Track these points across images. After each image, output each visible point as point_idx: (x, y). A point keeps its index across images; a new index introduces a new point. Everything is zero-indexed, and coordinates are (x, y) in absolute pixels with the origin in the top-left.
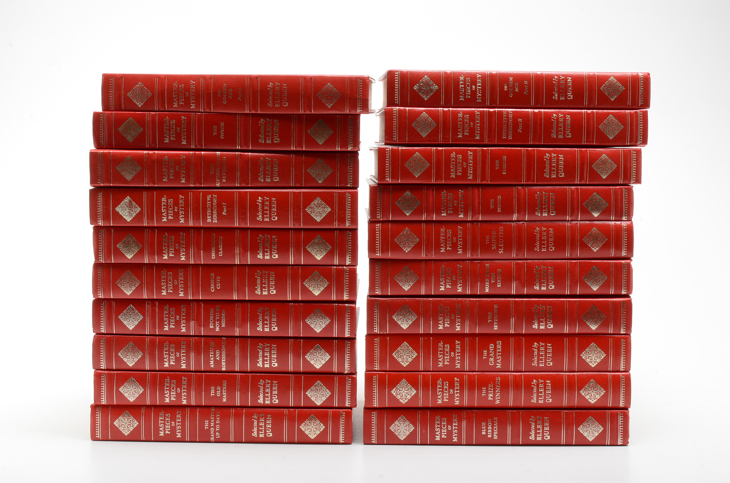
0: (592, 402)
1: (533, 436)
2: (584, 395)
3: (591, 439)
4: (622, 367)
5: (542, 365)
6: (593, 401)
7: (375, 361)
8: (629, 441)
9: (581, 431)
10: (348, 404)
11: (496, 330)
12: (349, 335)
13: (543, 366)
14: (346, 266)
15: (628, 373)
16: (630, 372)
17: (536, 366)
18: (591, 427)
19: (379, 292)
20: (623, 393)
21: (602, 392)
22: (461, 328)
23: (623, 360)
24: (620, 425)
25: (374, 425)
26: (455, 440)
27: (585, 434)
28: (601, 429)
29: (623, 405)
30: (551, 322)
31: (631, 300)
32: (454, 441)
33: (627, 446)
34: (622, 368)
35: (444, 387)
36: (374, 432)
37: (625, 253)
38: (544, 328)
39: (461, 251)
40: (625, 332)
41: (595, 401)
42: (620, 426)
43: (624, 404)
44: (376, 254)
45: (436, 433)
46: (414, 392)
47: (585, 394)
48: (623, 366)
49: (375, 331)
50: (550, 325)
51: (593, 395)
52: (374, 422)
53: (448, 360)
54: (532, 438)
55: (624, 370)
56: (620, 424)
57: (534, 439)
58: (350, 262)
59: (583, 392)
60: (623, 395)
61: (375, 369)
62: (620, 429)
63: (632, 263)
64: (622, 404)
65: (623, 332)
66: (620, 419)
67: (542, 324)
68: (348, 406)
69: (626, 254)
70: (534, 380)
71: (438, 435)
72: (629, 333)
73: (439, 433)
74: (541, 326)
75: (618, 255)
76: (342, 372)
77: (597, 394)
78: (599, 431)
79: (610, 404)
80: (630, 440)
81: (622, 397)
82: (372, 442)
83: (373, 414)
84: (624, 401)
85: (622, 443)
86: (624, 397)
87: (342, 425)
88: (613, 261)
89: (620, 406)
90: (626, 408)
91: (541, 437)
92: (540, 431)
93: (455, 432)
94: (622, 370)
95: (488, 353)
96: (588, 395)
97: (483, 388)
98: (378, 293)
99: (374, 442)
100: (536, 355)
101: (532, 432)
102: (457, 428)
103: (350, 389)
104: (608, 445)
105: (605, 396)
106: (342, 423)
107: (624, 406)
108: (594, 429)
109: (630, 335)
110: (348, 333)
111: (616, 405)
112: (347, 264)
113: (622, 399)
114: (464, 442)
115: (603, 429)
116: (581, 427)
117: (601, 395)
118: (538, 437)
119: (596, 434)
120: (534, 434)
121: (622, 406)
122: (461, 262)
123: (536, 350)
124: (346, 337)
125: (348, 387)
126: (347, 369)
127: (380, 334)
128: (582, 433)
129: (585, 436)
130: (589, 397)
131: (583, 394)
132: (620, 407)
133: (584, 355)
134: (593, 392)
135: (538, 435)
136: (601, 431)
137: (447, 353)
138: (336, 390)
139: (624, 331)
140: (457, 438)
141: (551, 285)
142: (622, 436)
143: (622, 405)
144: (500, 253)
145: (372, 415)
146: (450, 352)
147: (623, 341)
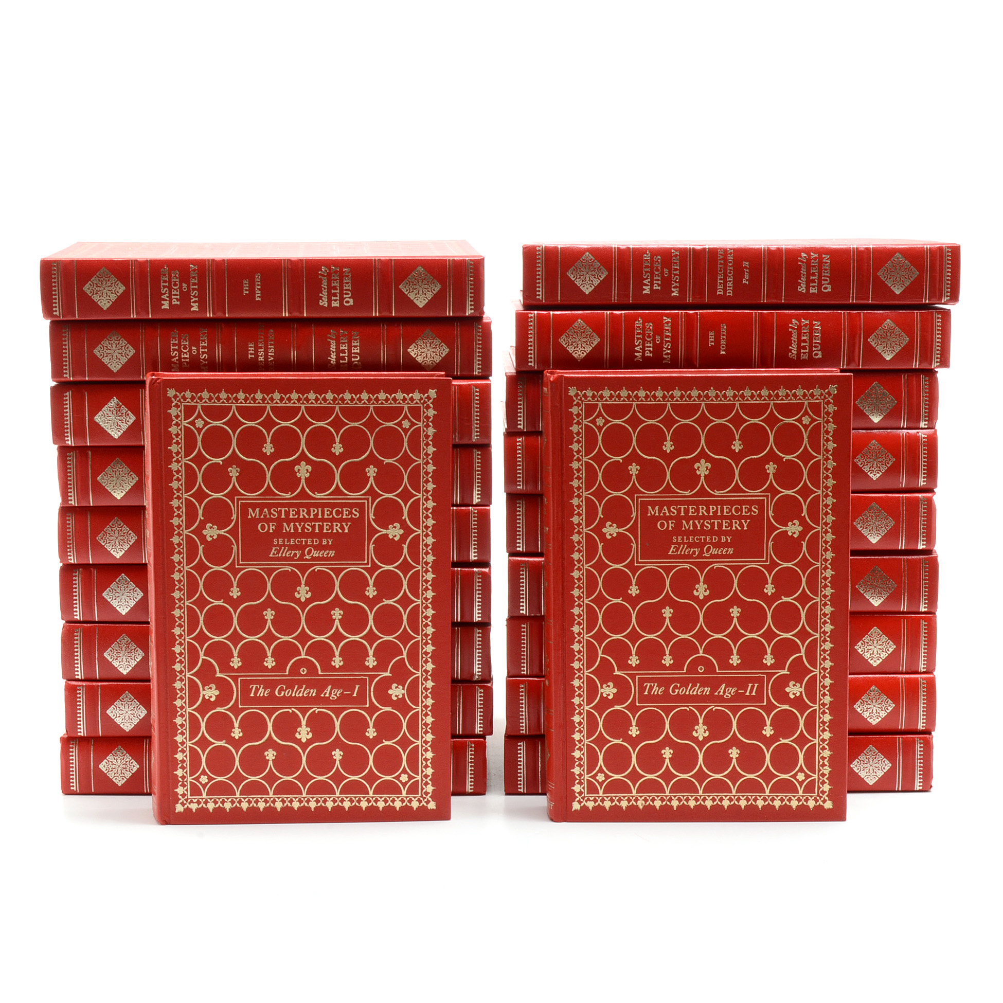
0: (874, 723)
2: (861, 712)
3: (871, 781)
4: (922, 666)
6: (874, 721)
8: (932, 784)
9: (855, 769)
10: (479, 729)
12: (480, 619)
14: (473, 506)
15: (931, 676)
16: (934, 673)
18: (871, 763)
19: (523, 548)
20: (924, 707)
21: (889, 706)
23: (923, 655)
24: (918, 759)
25: (522, 764)
27: (862, 774)
28: (888, 765)
31: (937, 557)
33: (930, 791)
34: (922, 667)
36: (522, 775)
37: (924, 481)
40: (926, 610)
41: (878, 721)
42: (919, 761)
43: (924, 725)
44: (518, 487)
47: (861, 710)
48: (924, 664)
49: (521, 612)
51: (875, 711)
52: (522, 759)
55: (925, 670)
56: (919, 757)
58: (480, 500)
59: (859, 707)
60: (923, 711)
61: (522, 673)
62: (919, 765)
63: (936, 499)
64: (922, 725)
65: (924, 610)
66: (919, 749)
68: (479, 733)
69: (925, 483)
72: (933, 611)
75: (911, 486)
77: (882, 710)
78: (884, 768)
79: (902, 726)
80: (933, 783)
81: (921, 713)
82: (519, 790)
83: (520, 746)
84: (925, 721)
85: (921, 788)
86: (925, 713)
87: (470, 764)
88: (904, 495)
90: (928, 732)
94: (923, 670)
96: (867, 711)
99: (522, 790)
103: (482, 706)
104: (898, 791)
105: (895, 712)
106: (470, 760)
107: (924, 728)
108: (877, 765)
109: (934, 613)
110: (477, 615)
111: (912, 727)
112: (474, 503)
113: (922, 717)
115: (890, 765)
116: (855, 762)
117: (888, 711)
119: (880, 774)
121: (921, 728)
124: (475, 621)
125: (479, 702)
126: (477, 674)
127: (530, 617)
128: (857, 772)
129: (863, 777)
130: (868, 715)
131: (859, 710)
132: (917, 729)
133: (860, 647)
134: (874, 706)
136: (887, 768)
138: (459, 707)
139: (925, 607)
142: (921, 776)
143: (921, 726)
145: (519, 748)
147: (924, 623)
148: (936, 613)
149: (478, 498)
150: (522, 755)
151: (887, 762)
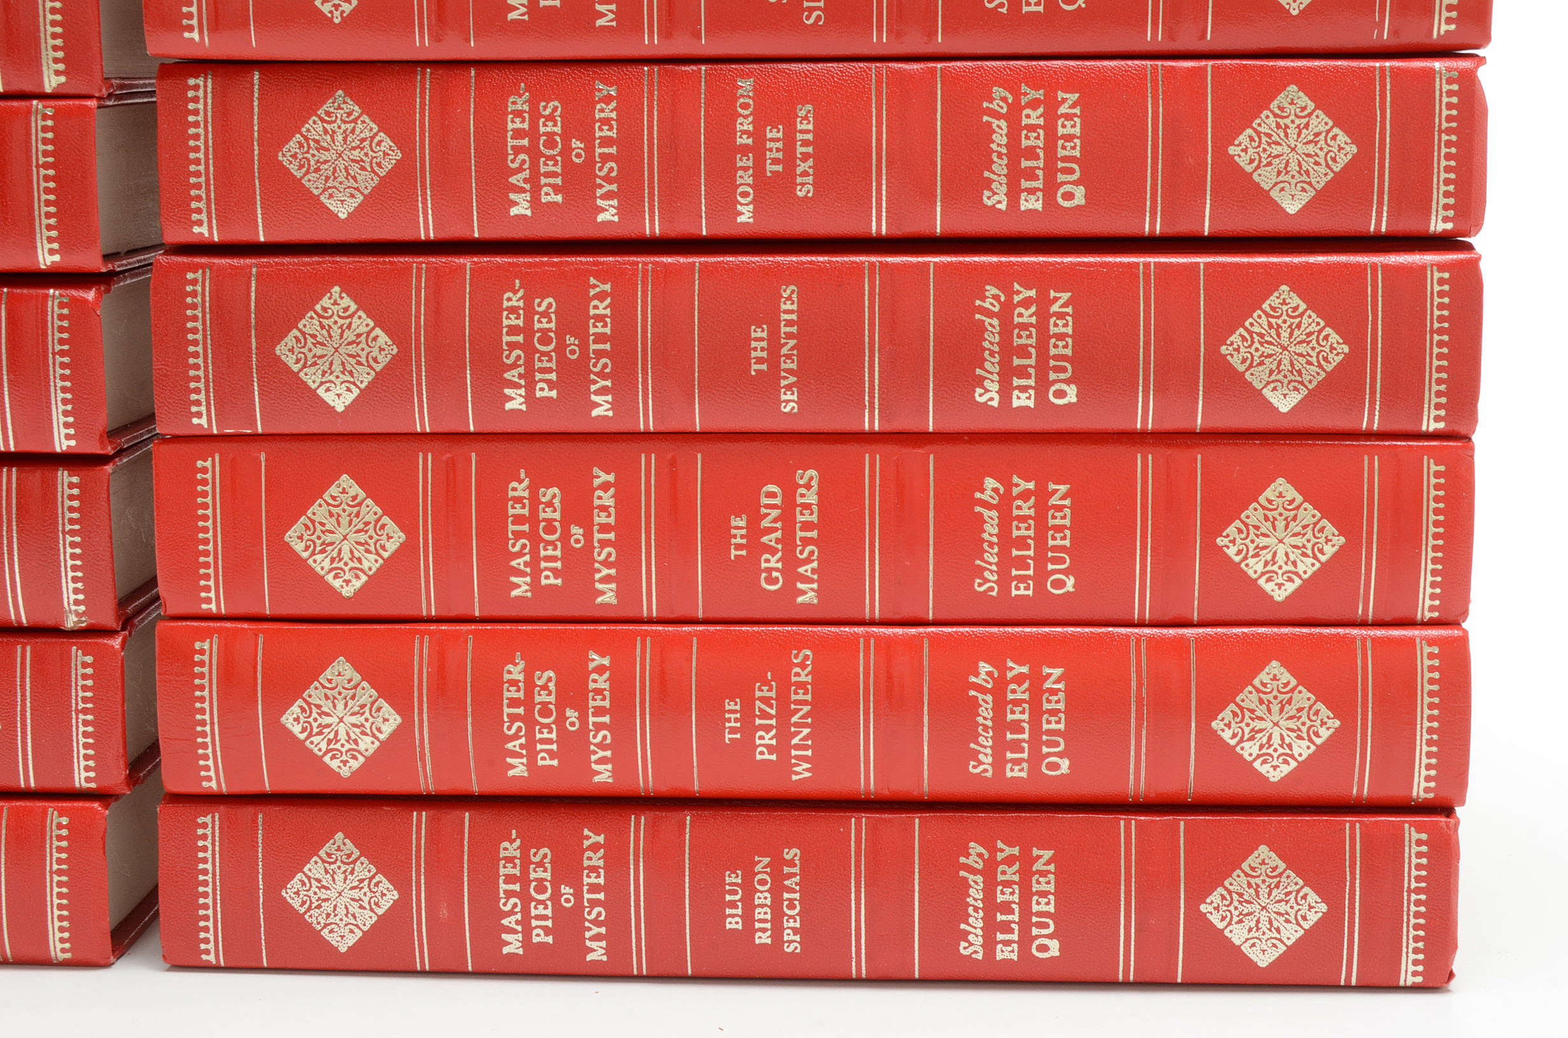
0: (1275, 776)
1: (977, 939)
2: (1233, 742)
3: (1263, 957)
4: (1428, 603)
5: (1022, 592)
6: (1275, 772)
7: (202, 571)
8: (1455, 968)
9: (1215, 919)
10: (84, 774)
11: (790, 413)
12: (73, 443)
13: (1030, 593)
14: (43, 96)
15: (1456, 632)
16: (1464, 625)
17: (994, 594)
18: (1264, 900)
19: (210, 228)
20: (1430, 731)
21: (1323, 723)
22: (614, 405)
23: (1430, 566)
24: (1409, 891)
25: (209, 878)
26: (598, 953)
27: (1237, 935)
28: (1315, 909)
29: (1426, 790)
30: (1068, 374)
31: (1478, 259)
32: (589, 957)
33: (1448, 991)
34: (1426, 605)
35: (538, 699)
36: (210, 912)
37: (1449, 21)
38: (1031, 404)
39: (612, 16)
40: (1441, 425)
41: (1285, 770)
42: (1414, 897)
43: (1432, 784)
44: (187, 35)
45: (505, 922)
46: (390, 721)
47: (1234, 736)
48: (1433, 597)
49: (195, 421)
50: (1064, 387)
51: (1276, 740)
52: (209, 866)
53: (558, 565)
54: (973, 947)
55: (1436, 614)
56: (1414, 885)
57: (980, 956)
58: (63, 79)
59: (1229, 725)
60: (1430, 743)
61: (204, 606)
62: (1413, 908)
63: (1482, 73)
64: (1424, 784)
65: (1434, 426)
66: (1414, 861)
67: (1023, 382)
68: (85, 785)
69: (1453, 27)
70: (982, 664)
71: (515, 932)
72: (1463, 430)
73: (517, 922)
74: (1016, 392)
75: (1411, 37)
76: (50, 621)
77: (1300, 738)
78: (1304, 918)
79: (1362, 786)
80: (1459, 964)
81: (1422, 748)
82: (204, 957)
83: (205, 825)
84: (1433, 773)
85: (1419, 979)
86: (1434, 749)
87: (56, 878)
88: (1387, 64)
89: (1415, 794)
90: (1445, 808)
91: (1015, 946)
92: (1010, 917)
93: (593, 916)
94: (1428, 615)
95: (755, 531)
96: (1252, 738)
97: (729, 705)
98: (204, 230)
99: (211, 958)
100: (995, 539)
101: (971, 920)
102: (601, 896)
103: (90, 706)
104: (1348, 988)
105: (1341, 742)
106: (55, 867)
107: (1431, 795)
108: (1282, 908)
109: (1467, 438)
110: (64, 431)
111: (1391, 791)
112: (48, 90)
113: (1425, 761)
114: (639, 962)
115: (1324, 907)
116: (1215, 897)
117: (1319, 741)
118: (999, 946)
119: (1292, 934)
120: (980, 932)
121: (1422, 795)
122: (613, 70)
123: (991, 518)
124: (58, 450)
125: (81, 694)
126: (73, 608)
127: (222, 438)
128: (1221, 926)
129: (1237, 942)
130: (1255, 751)
131: (1226, 735)
132: (1411, 799)
133: (1233, 542)
134: (1276, 724)
135: (1000, 937)
136: (1313, 918)
137: (550, 529)
138: (23, 711)
139: (1437, 419)
140: (604, 944)
141: (1068, 188)
142: (1421, 945)
143: (1421, 788)
144: (811, 21)
145: (200, 832)
146: (566, 523)
147: (1434, 468)
148: (1474, 438)
149: (58, 73)
150: (209, 855)
151: (1313, 897)
